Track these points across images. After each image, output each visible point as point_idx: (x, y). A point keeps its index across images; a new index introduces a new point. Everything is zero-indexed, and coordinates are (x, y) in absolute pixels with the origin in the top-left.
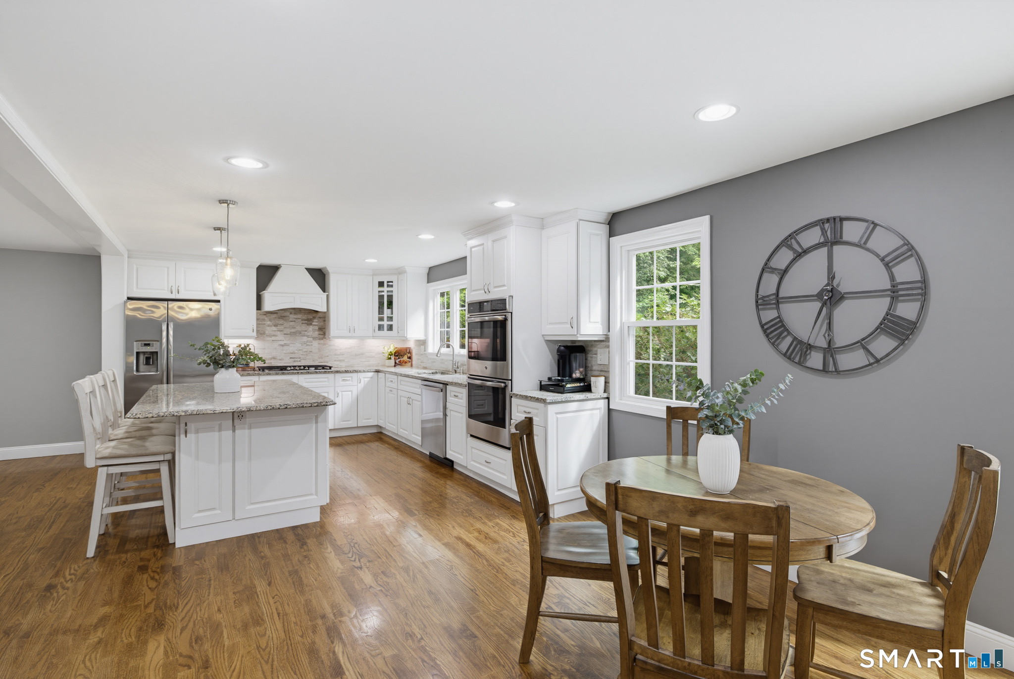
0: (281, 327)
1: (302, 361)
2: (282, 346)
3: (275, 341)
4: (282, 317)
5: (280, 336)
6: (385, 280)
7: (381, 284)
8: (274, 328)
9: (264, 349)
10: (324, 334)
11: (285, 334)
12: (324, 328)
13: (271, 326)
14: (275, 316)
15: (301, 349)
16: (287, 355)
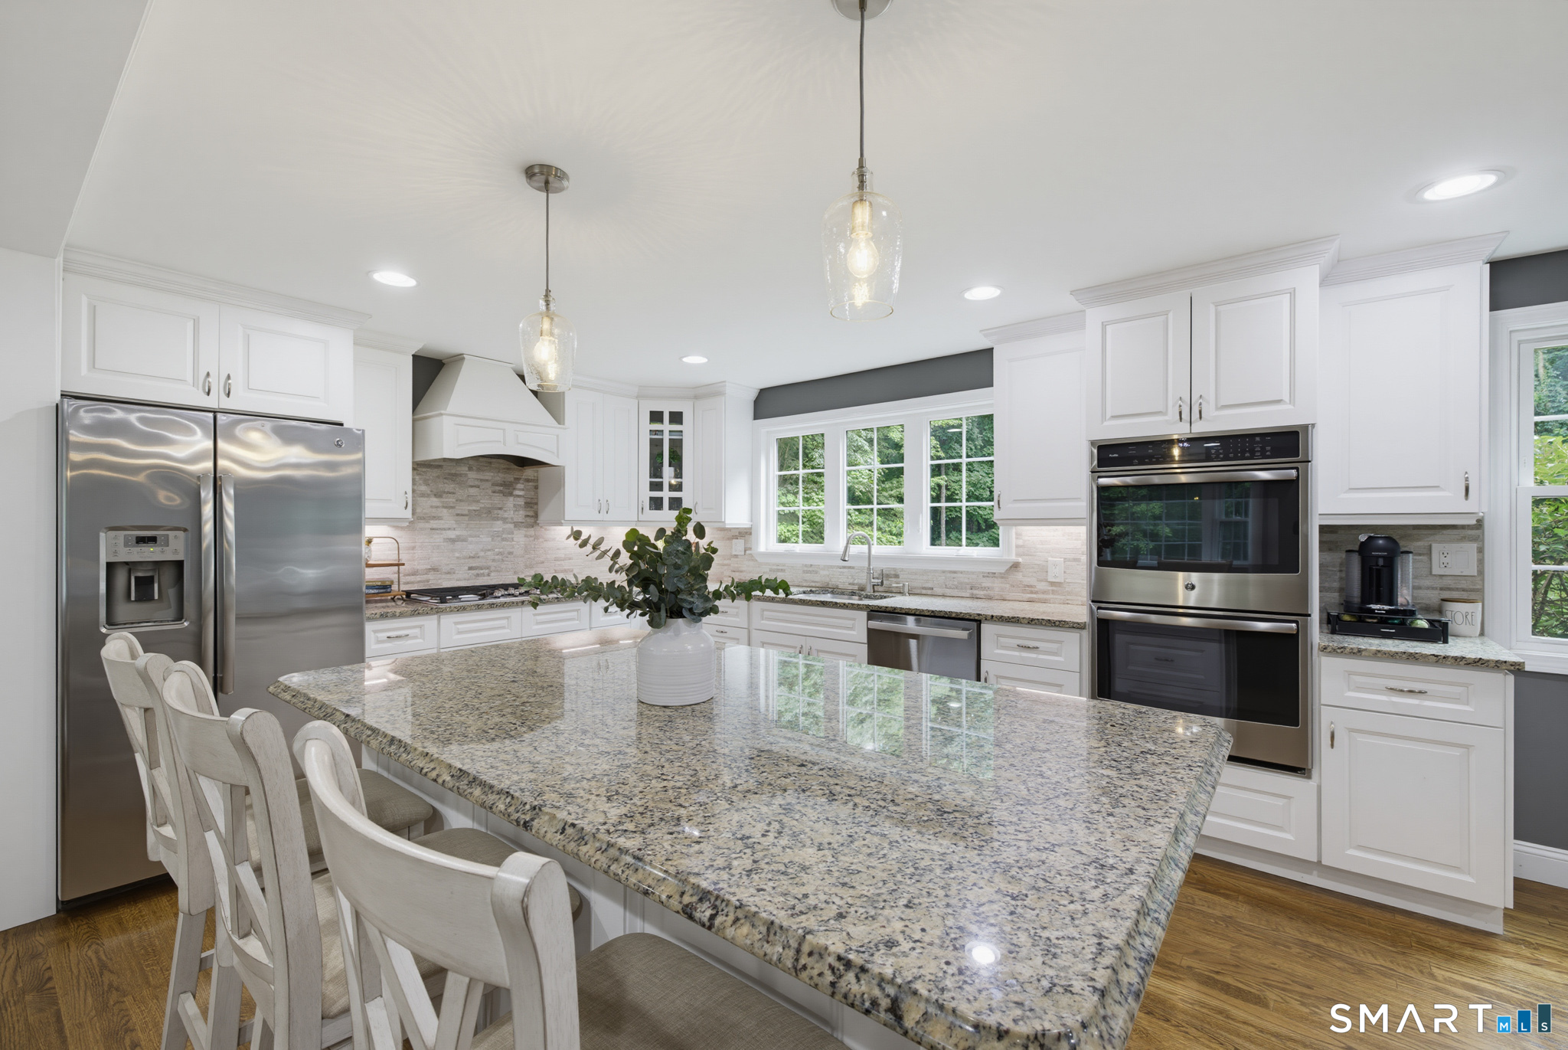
0: (451, 500)
1: (492, 574)
2: (453, 541)
3: (437, 529)
4: (453, 477)
5: (448, 520)
6: (666, 408)
7: (656, 417)
8: (435, 501)
9: (413, 548)
10: (536, 516)
11: (458, 515)
12: (536, 504)
13: (428, 496)
14: (436, 472)
15: (489, 547)
16: (463, 561)
